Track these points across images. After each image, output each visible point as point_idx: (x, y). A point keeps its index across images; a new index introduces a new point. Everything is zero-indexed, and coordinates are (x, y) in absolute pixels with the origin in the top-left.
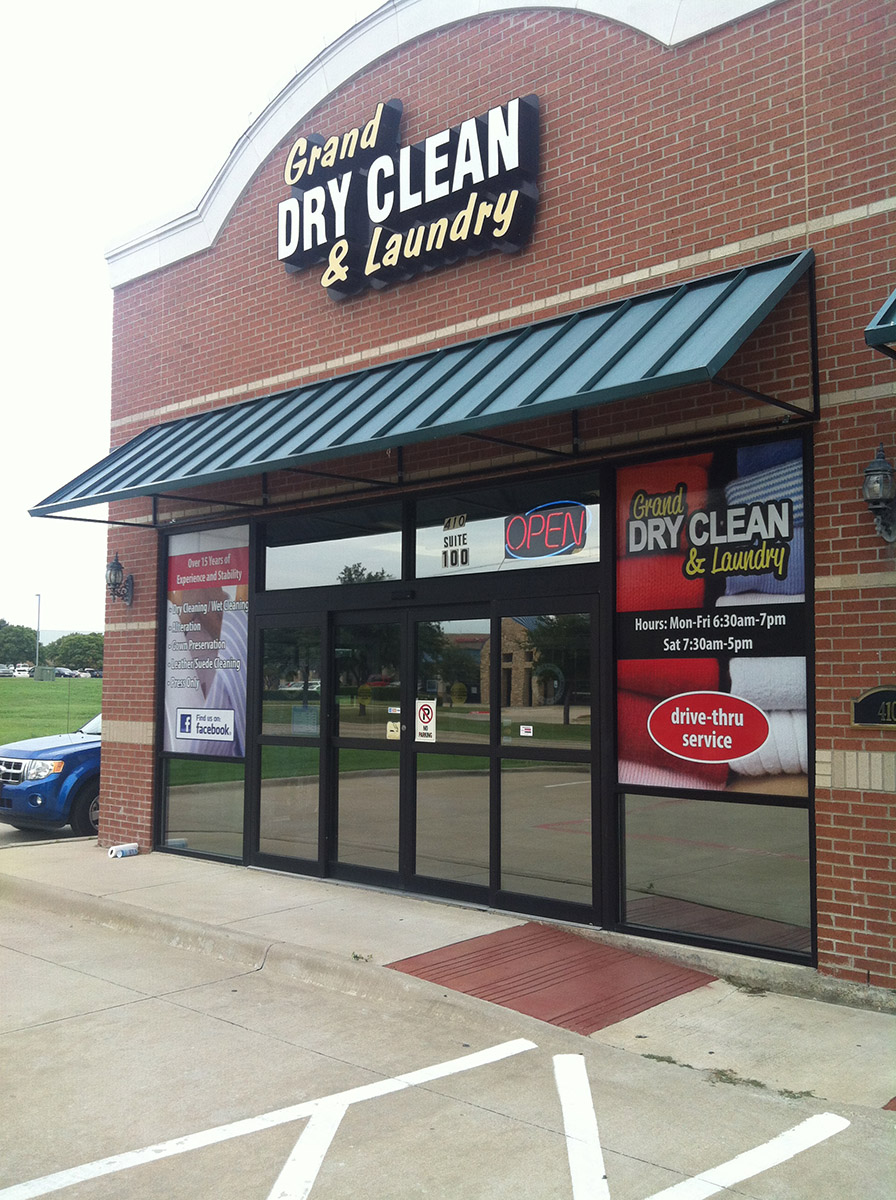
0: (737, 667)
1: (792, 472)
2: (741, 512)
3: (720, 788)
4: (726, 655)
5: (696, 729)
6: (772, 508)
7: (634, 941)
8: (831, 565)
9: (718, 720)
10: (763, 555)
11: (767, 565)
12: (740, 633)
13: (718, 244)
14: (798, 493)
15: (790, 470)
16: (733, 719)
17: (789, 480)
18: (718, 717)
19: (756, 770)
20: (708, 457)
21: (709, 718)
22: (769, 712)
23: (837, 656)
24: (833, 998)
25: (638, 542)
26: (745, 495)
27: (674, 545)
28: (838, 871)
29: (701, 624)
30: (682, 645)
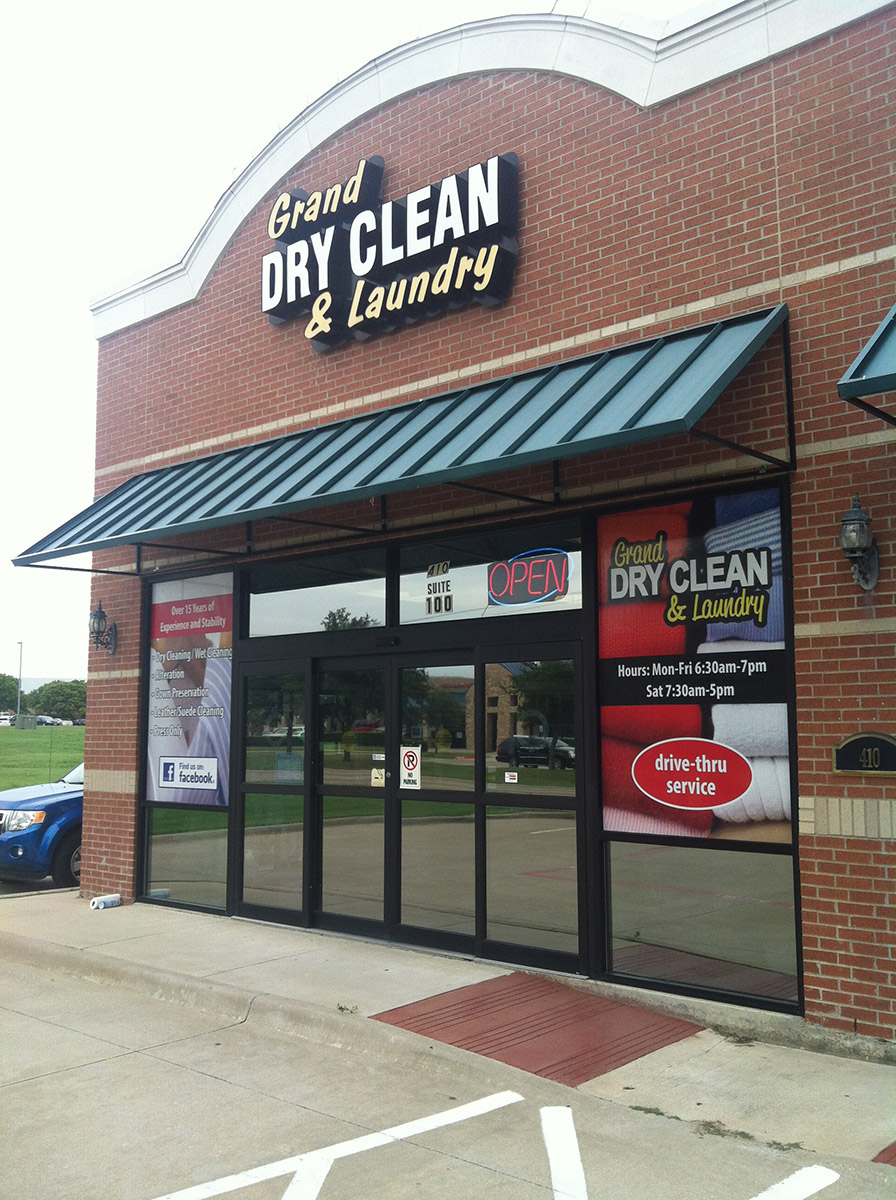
0: (719, 713)
1: (770, 520)
2: (721, 560)
3: (704, 835)
4: (708, 703)
5: (680, 776)
6: (751, 557)
7: (621, 990)
8: (810, 612)
9: (701, 767)
10: (742, 603)
11: (747, 613)
12: (722, 679)
13: (694, 298)
14: (777, 542)
15: (768, 519)
16: (717, 765)
17: (767, 529)
18: (701, 764)
19: (739, 817)
20: (687, 506)
21: (693, 765)
22: (752, 758)
23: (817, 703)
24: (821, 1047)
25: (619, 588)
26: (724, 544)
27: (655, 592)
28: (824, 919)
29: (684, 671)
30: (665, 691)
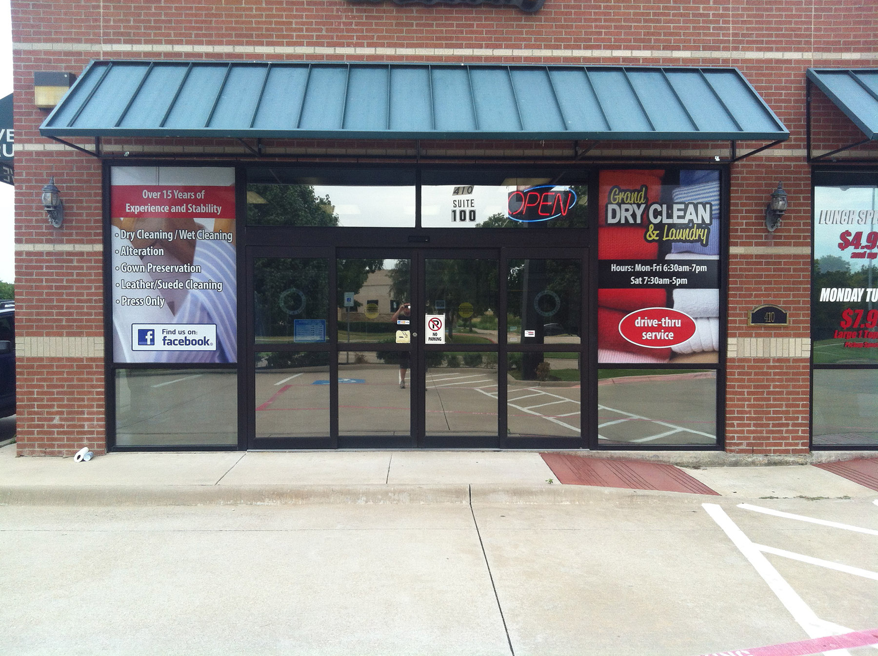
0: (677, 294)
1: (712, 188)
2: (682, 206)
3: (666, 362)
4: (671, 287)
5: (652, 329)
6: (700, 207)
7: (615, 453)
8: (739, 241)
9: (665, 324)
10: (694, 232)
11: (697, 238)
12: (680, 275)
13: (678, 48)
14: (716, 200)
15: (711, 186)
16: (675, 323)
17: (710, 192)
18: (665, 322)
19: (688, 351)
20: (662, 172)
21: (660, 323)
22: (696, 319)
23: (741, 289)
24: (735, 464)
25: (614, 217)
26: (684, 197)
27: (639, 221)
28: (739, 400)
29: (656, 269)
30: (643, 281)
